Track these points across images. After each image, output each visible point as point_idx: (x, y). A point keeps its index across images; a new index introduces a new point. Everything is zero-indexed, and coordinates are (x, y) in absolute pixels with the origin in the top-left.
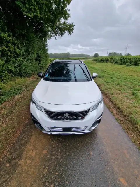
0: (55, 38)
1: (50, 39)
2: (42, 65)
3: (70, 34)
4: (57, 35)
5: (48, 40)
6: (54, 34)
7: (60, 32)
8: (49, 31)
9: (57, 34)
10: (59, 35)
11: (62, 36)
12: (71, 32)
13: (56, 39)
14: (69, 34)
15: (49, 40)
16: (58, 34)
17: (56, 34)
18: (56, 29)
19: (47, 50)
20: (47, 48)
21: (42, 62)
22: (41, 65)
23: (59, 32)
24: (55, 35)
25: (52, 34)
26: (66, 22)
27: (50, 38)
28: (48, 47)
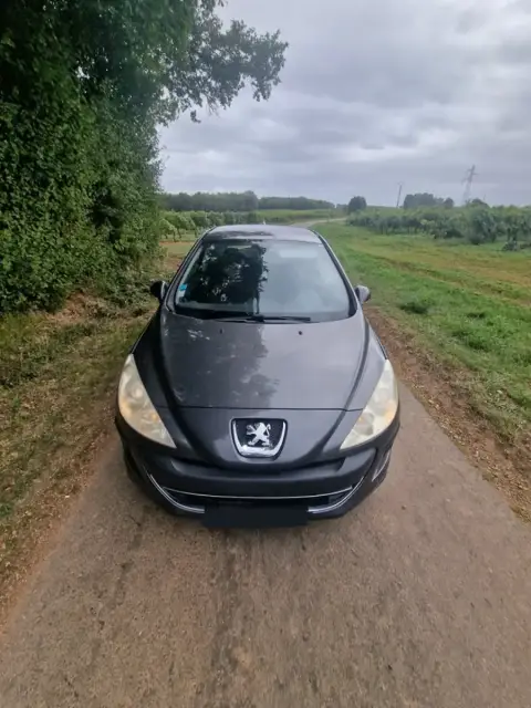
0: (193, 114)
1: (168, 122)
2: (128, 245)
3: (263, 91)
4: (199, 102)
5: (159, 127)
6: (186, 96)
7: (213, 83)
8: (165, 80)
9: (202, 96)
10: (211, 101)
11: (223, 102)
12: (271, 82)
13: (197, 118)
14: (256, 95)
15: (166, 125)
16: (204, 92)
17: (196, 96)
18: (194, 68)
19: (155, 171)
20: (157, 164)
21: (126, 228)
22: (123, 243)
23: (209, 84)
24: (191, 101)
25: (180, 93)
26: (245, 31)
27: (172, 117)
28: (160, 156)
